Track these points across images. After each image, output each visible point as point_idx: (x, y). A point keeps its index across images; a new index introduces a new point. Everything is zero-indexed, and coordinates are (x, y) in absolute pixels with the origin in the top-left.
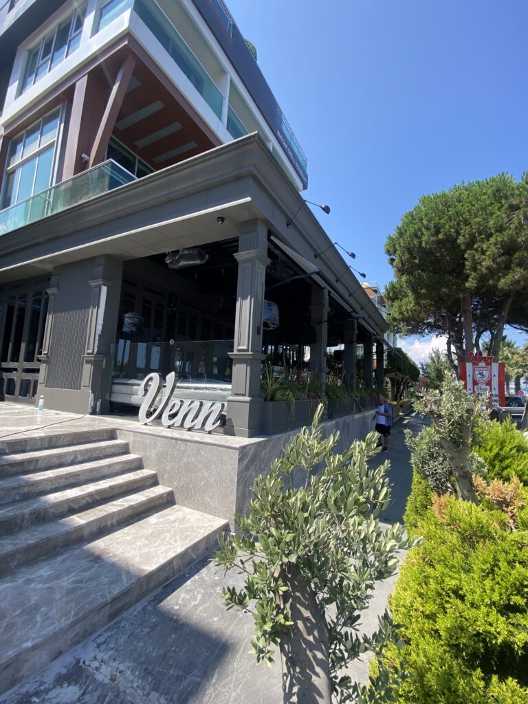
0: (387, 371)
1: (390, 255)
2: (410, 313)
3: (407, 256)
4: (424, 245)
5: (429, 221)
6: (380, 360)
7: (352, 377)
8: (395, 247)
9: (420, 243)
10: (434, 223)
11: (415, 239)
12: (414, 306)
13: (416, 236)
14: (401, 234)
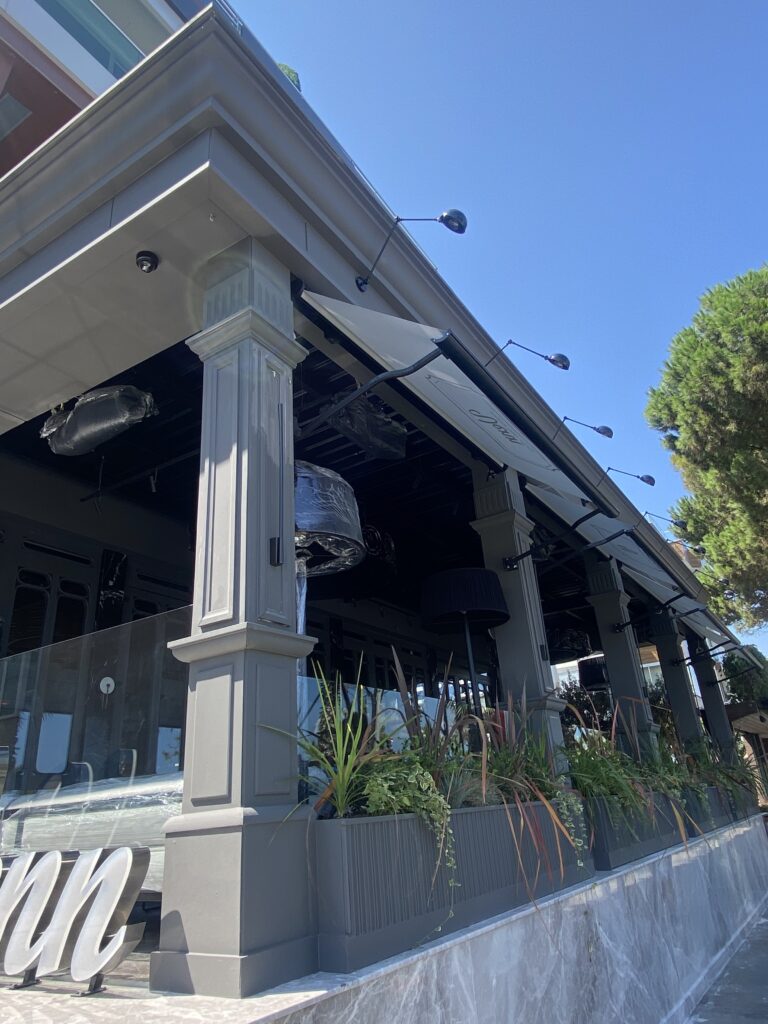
0: (734, 712)
1: (665, 429)
2: (748, 557)
3: (704, 419)
4: (738, 387)
5: (736, 332)
6: (708, 684)
7: (644, 731)
8: (670, 409)
9: (729, 385)
10: (750, 335)
11: (713, 379)
12: (755, 540)
13: (716, 372)
14: (677, 377)
